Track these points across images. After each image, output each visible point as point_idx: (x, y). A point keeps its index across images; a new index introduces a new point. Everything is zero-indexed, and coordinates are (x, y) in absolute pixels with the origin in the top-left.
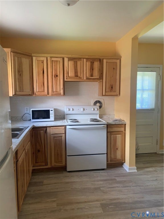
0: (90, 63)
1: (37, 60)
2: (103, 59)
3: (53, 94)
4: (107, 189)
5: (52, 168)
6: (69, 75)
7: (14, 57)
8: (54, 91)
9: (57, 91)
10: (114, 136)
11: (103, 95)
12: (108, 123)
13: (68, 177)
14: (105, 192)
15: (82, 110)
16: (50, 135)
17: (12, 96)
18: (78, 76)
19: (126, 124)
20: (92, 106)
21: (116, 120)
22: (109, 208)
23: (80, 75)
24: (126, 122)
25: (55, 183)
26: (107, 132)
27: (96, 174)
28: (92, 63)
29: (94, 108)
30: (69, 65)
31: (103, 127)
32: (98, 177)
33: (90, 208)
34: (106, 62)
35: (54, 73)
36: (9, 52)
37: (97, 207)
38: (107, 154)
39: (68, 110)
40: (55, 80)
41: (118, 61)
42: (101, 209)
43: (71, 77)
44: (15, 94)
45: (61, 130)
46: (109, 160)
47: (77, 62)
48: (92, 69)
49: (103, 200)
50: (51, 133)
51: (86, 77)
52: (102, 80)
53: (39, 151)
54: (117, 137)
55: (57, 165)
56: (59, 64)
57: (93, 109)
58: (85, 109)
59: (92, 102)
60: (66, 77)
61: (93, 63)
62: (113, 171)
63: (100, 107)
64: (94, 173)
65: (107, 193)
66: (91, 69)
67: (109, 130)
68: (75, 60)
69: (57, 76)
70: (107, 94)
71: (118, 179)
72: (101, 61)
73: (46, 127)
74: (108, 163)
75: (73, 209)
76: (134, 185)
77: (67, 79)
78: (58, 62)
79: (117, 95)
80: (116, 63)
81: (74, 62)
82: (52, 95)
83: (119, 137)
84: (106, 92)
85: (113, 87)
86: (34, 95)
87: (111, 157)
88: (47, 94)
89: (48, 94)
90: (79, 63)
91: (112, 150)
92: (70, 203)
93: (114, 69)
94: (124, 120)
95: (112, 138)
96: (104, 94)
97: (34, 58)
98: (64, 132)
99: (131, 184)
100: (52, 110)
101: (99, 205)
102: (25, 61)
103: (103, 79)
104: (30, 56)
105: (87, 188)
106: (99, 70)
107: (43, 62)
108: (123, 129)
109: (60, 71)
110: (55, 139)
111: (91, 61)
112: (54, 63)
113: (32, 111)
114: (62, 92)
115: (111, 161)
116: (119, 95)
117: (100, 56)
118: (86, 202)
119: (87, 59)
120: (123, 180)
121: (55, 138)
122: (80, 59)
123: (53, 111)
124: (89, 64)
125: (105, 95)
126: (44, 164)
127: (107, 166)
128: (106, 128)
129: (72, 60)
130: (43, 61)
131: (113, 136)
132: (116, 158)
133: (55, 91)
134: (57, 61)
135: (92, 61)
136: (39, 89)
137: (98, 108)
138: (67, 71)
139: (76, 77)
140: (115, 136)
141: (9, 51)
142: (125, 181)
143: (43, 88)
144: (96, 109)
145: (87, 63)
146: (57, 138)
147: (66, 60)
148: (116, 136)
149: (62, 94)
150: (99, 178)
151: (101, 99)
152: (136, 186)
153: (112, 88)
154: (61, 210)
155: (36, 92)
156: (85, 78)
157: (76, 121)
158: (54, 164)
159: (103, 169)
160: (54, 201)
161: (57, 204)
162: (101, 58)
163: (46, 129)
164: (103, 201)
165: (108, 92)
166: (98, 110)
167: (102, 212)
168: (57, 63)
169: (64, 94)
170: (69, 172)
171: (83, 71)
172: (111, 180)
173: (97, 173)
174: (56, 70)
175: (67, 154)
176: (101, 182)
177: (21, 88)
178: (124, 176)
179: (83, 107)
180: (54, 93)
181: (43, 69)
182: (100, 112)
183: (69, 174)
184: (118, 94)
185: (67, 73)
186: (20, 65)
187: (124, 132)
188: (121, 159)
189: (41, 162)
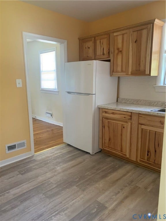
22: (96, 208)
33: (111, 198)
37: (106, 202)
42: (101, 202)
164: (107, 212)
167: (97, 200)
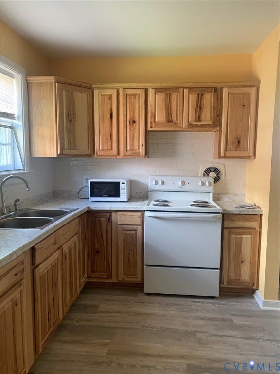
0: (196, 96)
1: (101, 95)
2: (222, 88)
3: (128, 154)
4: (209, 338)
5: (119, 283)
6: (156, 120)
7: (61, 90)
8: (128, 149)
9: (133, 150)
10: (237, 236)
11: (219, 157)
12: (224, 210)
13: (143, 303)
14: (203, 341)
15: (180, 183)
16: (117, 225)
17: (56, 156)
18: (172, 121)
19: (262, 215)
20: (201, 176)
21: (243, 207)
23: (177, 120)
24: (262, 211)
25: (118, 312)
26: (223, 229)
27: (196, 304)
28: (200, 97)
29: (204, 181)
30: (157, 102)
31: (214, 217)
32: (198, 310)
33: (165, 369)
34: (229, 93)
35: (130, 116)
36: (52, 83)
38: (221, 269)
39: (154, 183)
40: (130, 129)
41: (253, 90)
43: (160, 123)
44: (62, 154)
45: (135, 219)
46: (225, 280)
47: (170, 95)
48: (199, 107)
49: (194, 359)
50: (118, 223)
51: (188, 122)
52: (218, 128)
53: (98, 252)
54: (243, 240)
55: (127, 279)
56: (139, 99)
57: (200, 183)
58: (186, 182)
59: (202, 170)
60: (151, 123)
61: (202, 95)
62: (230, 304)
63: (216, 180)
64: (192, 302)
65: (206, 344)
66: (197, 107)
67: (228, 224)
68: (167, 91)
69: (134, 122)
70: (227, 154)
71: (237, 321)
72: (217, 91)
73: (110, 212)
74: (223, 286)
75: (133, 366)
76: (267, 337)
77: (151, 127)
78: (137, 97)
79: (249, 157)
80: (249, 94)
81: (166, 95)
82: (125, 156)
83: (247, 239)
84: (226, 150)
85: (242, 142)
86: (95, 157)
87: (228, 275)
88: (116, 153)
89: (118, 154)
90: (174, 97)
91: (232, 263)
92: (132, 354)
93: (243, 105)
94: (260, 207)
95: (233, 241)
96: (222, 155)
97: (96, 92)
98: (140, 223)
99: (262, 334)
100: (124, 183)
101: (185, 367)
102: (81, 98)
103: (220, 126)
104: (89, 89)
105: (170, 329)
106: (214, 109)
107: (110, 98)
108: (255, 224)
109: (139, 113)
110: (124, 234)
111: (198, 92)
112: (130, 98)
113: (91, 182)
114: (142, 150)
115: (228, 283)
116: (253, 157)
117: (217, 83)
118: (160, 356)
119: (191, 89)
120: (247, 323)
121: (124, 232)
122: (176, 89)
123: (125, 185)
124: (193, 98)
125: (225, 157)
126: (105, 275)
127: (220, 291)
128: (221, 220)
129: (162, 92)
130: (111, 96)
131: (234, 236)
132: (239, 280)
133: (130, 150)
134: (135, 95)
135: (200, 91)
136: (103, 145)
137: (212, 181)
138: (152, 113)
139: (169, 124)
140: (239, 236)
141: (52, 81)
142: (250, 327)
143: (109, 143)
144: (207, 184)
145: (190, 95)
146: (128, 232)
147: (151, 92)
148: (242, 238)
149: (141, 154)
150: (199, 314)
151: (219, 164)
152: (272, 341)
153: (239, 142)
154: (112, 363)
155: (98, 150)
156: (185, 125)
157: (165, 203)
158: (121, 277)
159: (213, 298)
160: (106, 344)
161: (109, 351)
162: (218, 85)
163: (110, 216)
164: (195, 361)
165: (231, 151)
166: (210, 184)
168: (135, 98)
169: (146, 154)
170: (148, 294)
171: (181, 112)
172: (223, 320)
173: (199, 302)
174: (133, 112)
175: (146, 263)
176: (202, 322)
177: (72, 144)
178: (250, 316)
179: (181, 178)
180: (128, 152)
181: (111, 109)
182: (214, 189)
183: (147, 297)
184: (251, 154)
185: (151, 117)
186: (71, 103)
187: (258, 230)
188: (249, 281)
189: (101, 272)
